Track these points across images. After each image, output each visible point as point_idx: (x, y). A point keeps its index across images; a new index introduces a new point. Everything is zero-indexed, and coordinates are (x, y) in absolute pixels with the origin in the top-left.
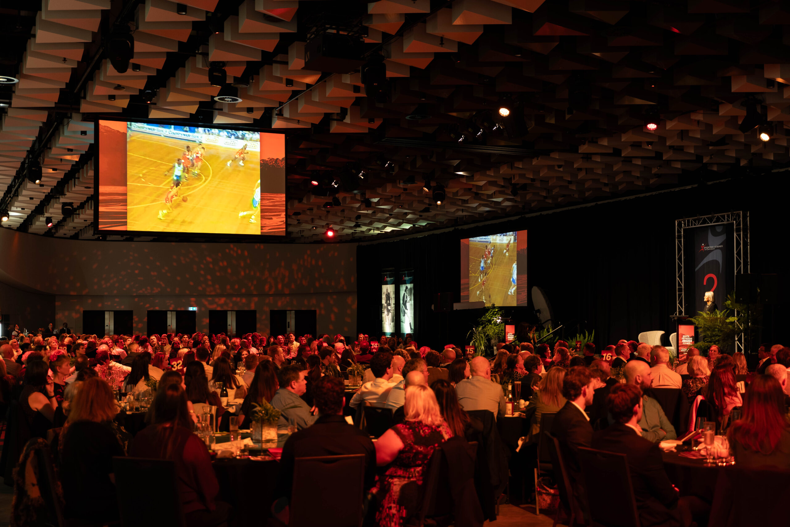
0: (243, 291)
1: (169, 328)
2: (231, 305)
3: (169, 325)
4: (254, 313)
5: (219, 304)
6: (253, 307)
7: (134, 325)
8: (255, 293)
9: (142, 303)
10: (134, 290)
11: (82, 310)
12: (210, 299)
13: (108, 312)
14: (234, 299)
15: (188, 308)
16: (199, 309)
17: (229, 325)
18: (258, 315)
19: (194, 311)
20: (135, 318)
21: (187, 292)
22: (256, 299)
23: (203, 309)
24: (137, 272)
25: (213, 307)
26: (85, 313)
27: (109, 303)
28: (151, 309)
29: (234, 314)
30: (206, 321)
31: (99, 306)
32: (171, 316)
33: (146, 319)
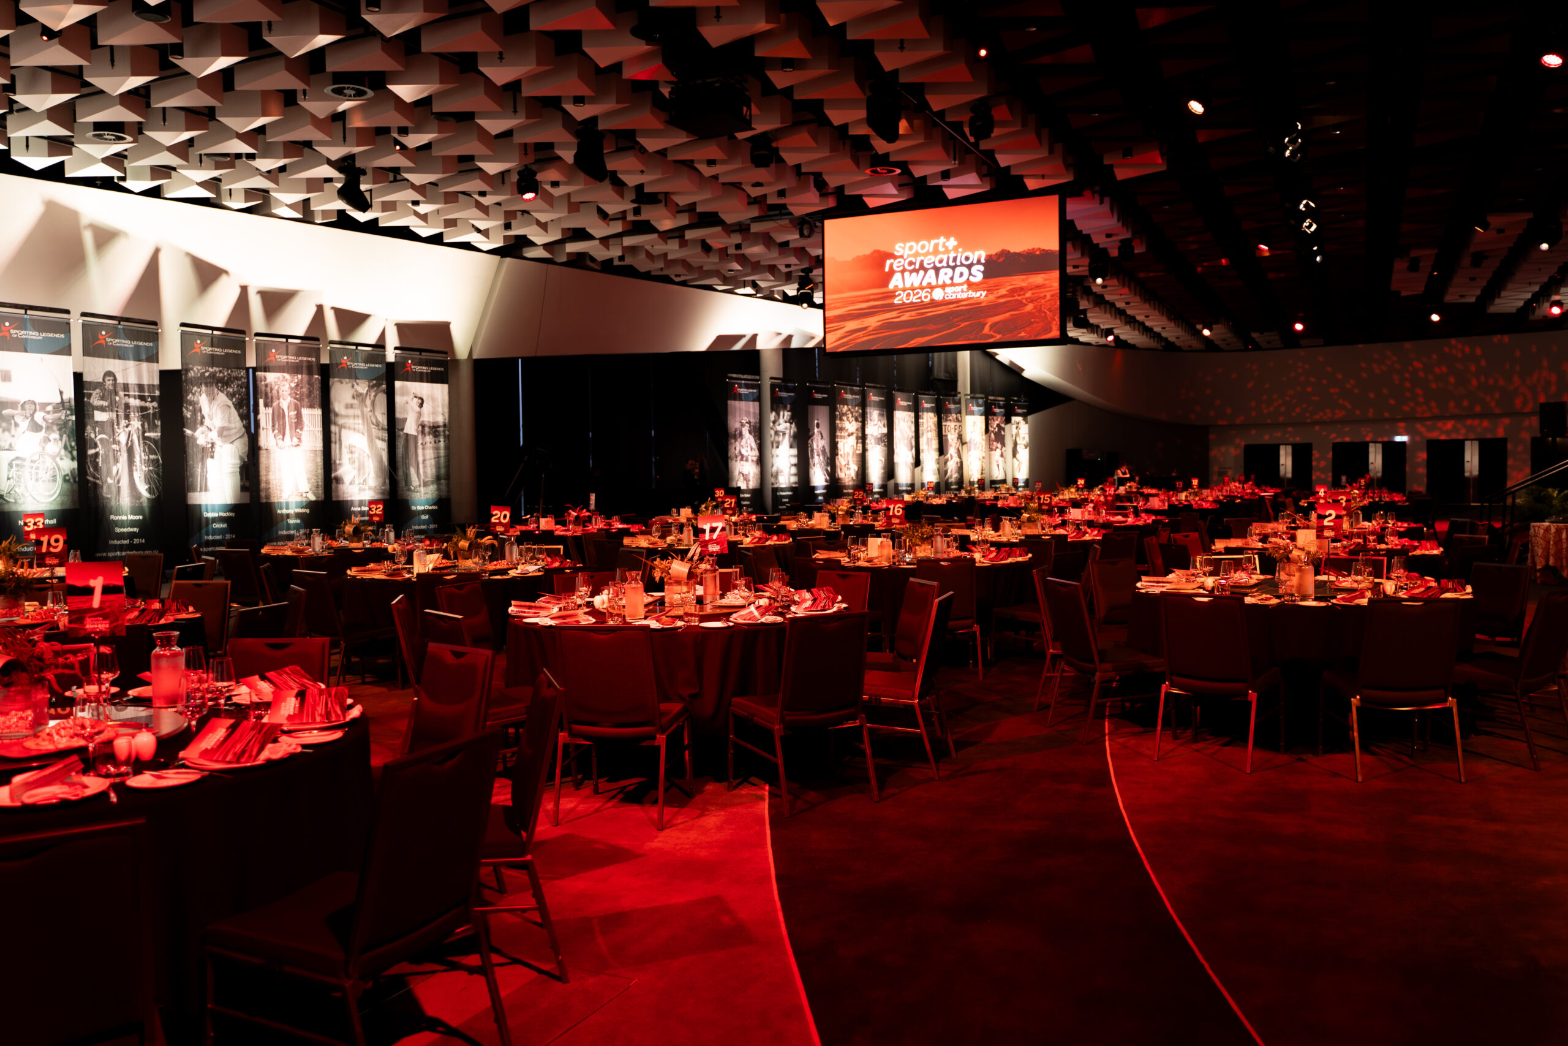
0: (1478, 409)
1: (1371, 467)
2: (1463, 431)
3: (1372, 463)
4: (1503, 442)
5: (1444, 431)
6: (1500, 433)
7: (1314, 463)
8: (1498, 411)
9: (1324, 433)
10: (1307, 415)
11: (1243, 444)
12: (1429, 423)
13: (1284, 446)
14: (1469, 422)
15: (1393, 438)
16: (1412, 440)
17: (1468, 462)
18: (1510, 446)
19: (1404, 443)
20: (1316, 454)
21: (1387, 415)
22: (1507, 421)
23: (1418, 439)
24: (1309, 389)
25: (1435, 435)
26: (1248, 448)
27: (1279, 434)
28: (1339, 440)
29: (1476, 444)
30: (1423, 456)
31: (1266, 438)
32: (1374, 449)
33: (1330, 455)
